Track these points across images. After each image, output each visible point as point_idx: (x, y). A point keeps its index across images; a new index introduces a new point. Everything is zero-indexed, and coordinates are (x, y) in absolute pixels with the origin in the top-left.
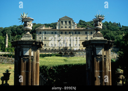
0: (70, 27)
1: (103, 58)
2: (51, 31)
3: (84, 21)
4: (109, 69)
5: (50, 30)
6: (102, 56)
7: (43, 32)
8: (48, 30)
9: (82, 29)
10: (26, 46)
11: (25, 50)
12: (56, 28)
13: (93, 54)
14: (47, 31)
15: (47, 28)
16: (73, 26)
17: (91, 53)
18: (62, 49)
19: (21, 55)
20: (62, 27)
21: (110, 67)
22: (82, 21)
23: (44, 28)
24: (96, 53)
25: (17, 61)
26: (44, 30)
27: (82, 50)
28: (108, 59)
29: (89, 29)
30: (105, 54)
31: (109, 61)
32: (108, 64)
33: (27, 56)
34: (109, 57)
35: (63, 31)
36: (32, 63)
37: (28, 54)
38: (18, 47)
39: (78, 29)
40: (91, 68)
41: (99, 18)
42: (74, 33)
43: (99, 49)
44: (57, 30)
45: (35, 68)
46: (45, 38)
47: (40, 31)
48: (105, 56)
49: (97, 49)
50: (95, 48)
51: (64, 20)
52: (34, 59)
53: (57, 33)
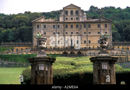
0: (77, 19)
1: (108, 72)
2: (53, 24)
3: (97, 8)
4: (114, 82)
5: (51, 23)
6: (107, 70)
7: (42, 25)
8: (48, 23)
9: (94, 20)
10: (41, 62)
11: (41, 66)
12: (59, 20)
13: (99, 69)
14: (46, 24)
15: (47, 20)
16: (82, 17)
17: (98, 68)
18: (67, 48)
19: (36, 70)
20: (67, 19)
21: (114, 80)
22: (94, 7)
23: (43, 20)
24: (102, 68)
25: (33, 75)
26: (43, 23)
27: (94, 48)
28: (112, 73)
29: (102, 20)
30: (110, 69)
31: (114, 74)
32: (113, 77)
33: (42, 71)
34: (114, 71)
35: (68, 24)
36: (47, 77)
37: (43, 69)
38: (34, 63)
39: (88, 21)
40: (98, 81)
41: (105, 38)
42: (83, 26)
43: (104, 64)
44: (61, 23)
45: (49, 81)
46: (45, 33)
47: (38, 24)
48: (110, 70)
49: (103, 64)
50: (101, 63)
51: (69, 10)
52: (48, 73)
53: (60, 26)
